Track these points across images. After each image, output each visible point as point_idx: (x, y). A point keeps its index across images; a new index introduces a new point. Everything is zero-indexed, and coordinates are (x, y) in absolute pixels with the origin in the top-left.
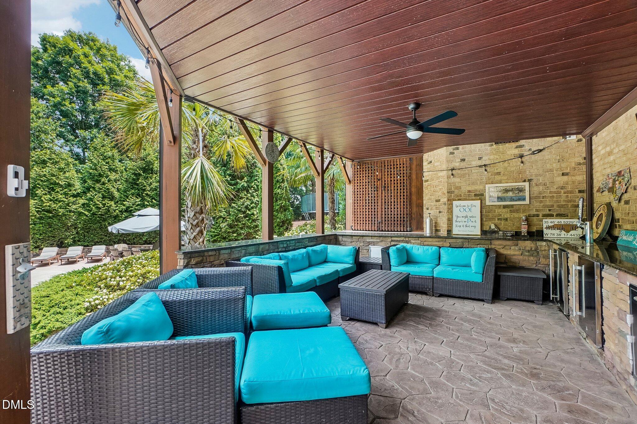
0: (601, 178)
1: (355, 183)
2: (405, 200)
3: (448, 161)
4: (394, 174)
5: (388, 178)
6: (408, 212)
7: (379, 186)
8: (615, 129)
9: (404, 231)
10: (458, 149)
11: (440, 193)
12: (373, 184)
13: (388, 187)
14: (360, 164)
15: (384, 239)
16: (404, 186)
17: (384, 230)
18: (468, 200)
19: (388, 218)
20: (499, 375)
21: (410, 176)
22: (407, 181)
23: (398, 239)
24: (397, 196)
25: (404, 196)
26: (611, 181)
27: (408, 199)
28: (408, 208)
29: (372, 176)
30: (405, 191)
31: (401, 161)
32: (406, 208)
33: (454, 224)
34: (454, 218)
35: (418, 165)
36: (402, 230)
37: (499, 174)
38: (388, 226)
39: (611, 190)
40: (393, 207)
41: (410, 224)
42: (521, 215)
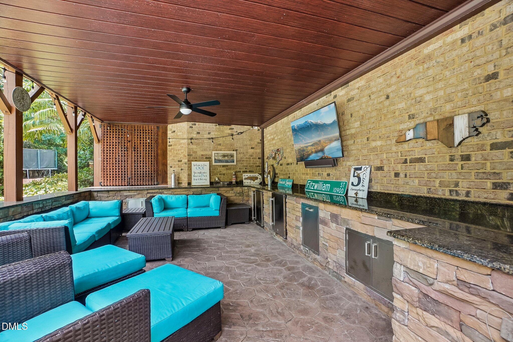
0: (268, 152)
1: (104, 142)
2: (153, 160)
3: (189, 133)
4: (143, 138)
5: (137, 140)
6: (155, 170)
7: (129, 147)
8: (276, 127)
9: (152, 185)
10: (195, 124)
11: (182, 156)
12: (123, 144)
13: (138, 148)
14: (110, 125)
15: (140, 192)
16: (152, 148)
17: (134, 184)
18: (202, 161)
19: (138, 174)
20: (254, 266)
21: (157, 141)
22: (155, 145)
23: (154, 191)
24: (146, 156)
25: (152, 156)
26: (274, 153)
27: (156, 159)
28: (156, 166)
29: (122, 138)
30: (153, 152)
31: (150, 127)
32: (153, 166)
33: (193, 178)
34: (193, 174)
35: (164, 133)
36: (150, 184)
37: (220, 145)
38: (138, 181)
39: (274, 158)
40: (142, 165)
41: (157, 179)
42: (232, 172)
